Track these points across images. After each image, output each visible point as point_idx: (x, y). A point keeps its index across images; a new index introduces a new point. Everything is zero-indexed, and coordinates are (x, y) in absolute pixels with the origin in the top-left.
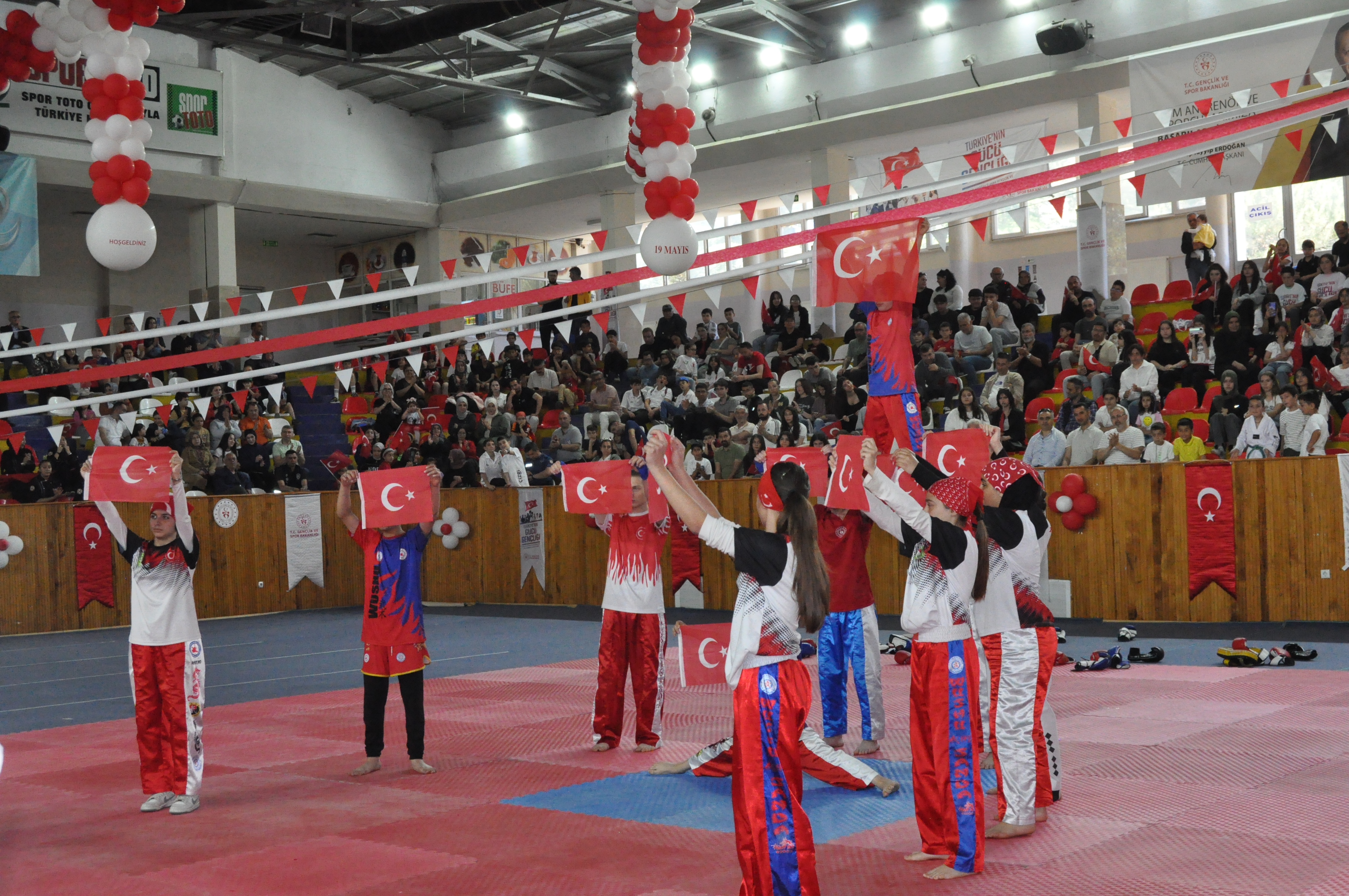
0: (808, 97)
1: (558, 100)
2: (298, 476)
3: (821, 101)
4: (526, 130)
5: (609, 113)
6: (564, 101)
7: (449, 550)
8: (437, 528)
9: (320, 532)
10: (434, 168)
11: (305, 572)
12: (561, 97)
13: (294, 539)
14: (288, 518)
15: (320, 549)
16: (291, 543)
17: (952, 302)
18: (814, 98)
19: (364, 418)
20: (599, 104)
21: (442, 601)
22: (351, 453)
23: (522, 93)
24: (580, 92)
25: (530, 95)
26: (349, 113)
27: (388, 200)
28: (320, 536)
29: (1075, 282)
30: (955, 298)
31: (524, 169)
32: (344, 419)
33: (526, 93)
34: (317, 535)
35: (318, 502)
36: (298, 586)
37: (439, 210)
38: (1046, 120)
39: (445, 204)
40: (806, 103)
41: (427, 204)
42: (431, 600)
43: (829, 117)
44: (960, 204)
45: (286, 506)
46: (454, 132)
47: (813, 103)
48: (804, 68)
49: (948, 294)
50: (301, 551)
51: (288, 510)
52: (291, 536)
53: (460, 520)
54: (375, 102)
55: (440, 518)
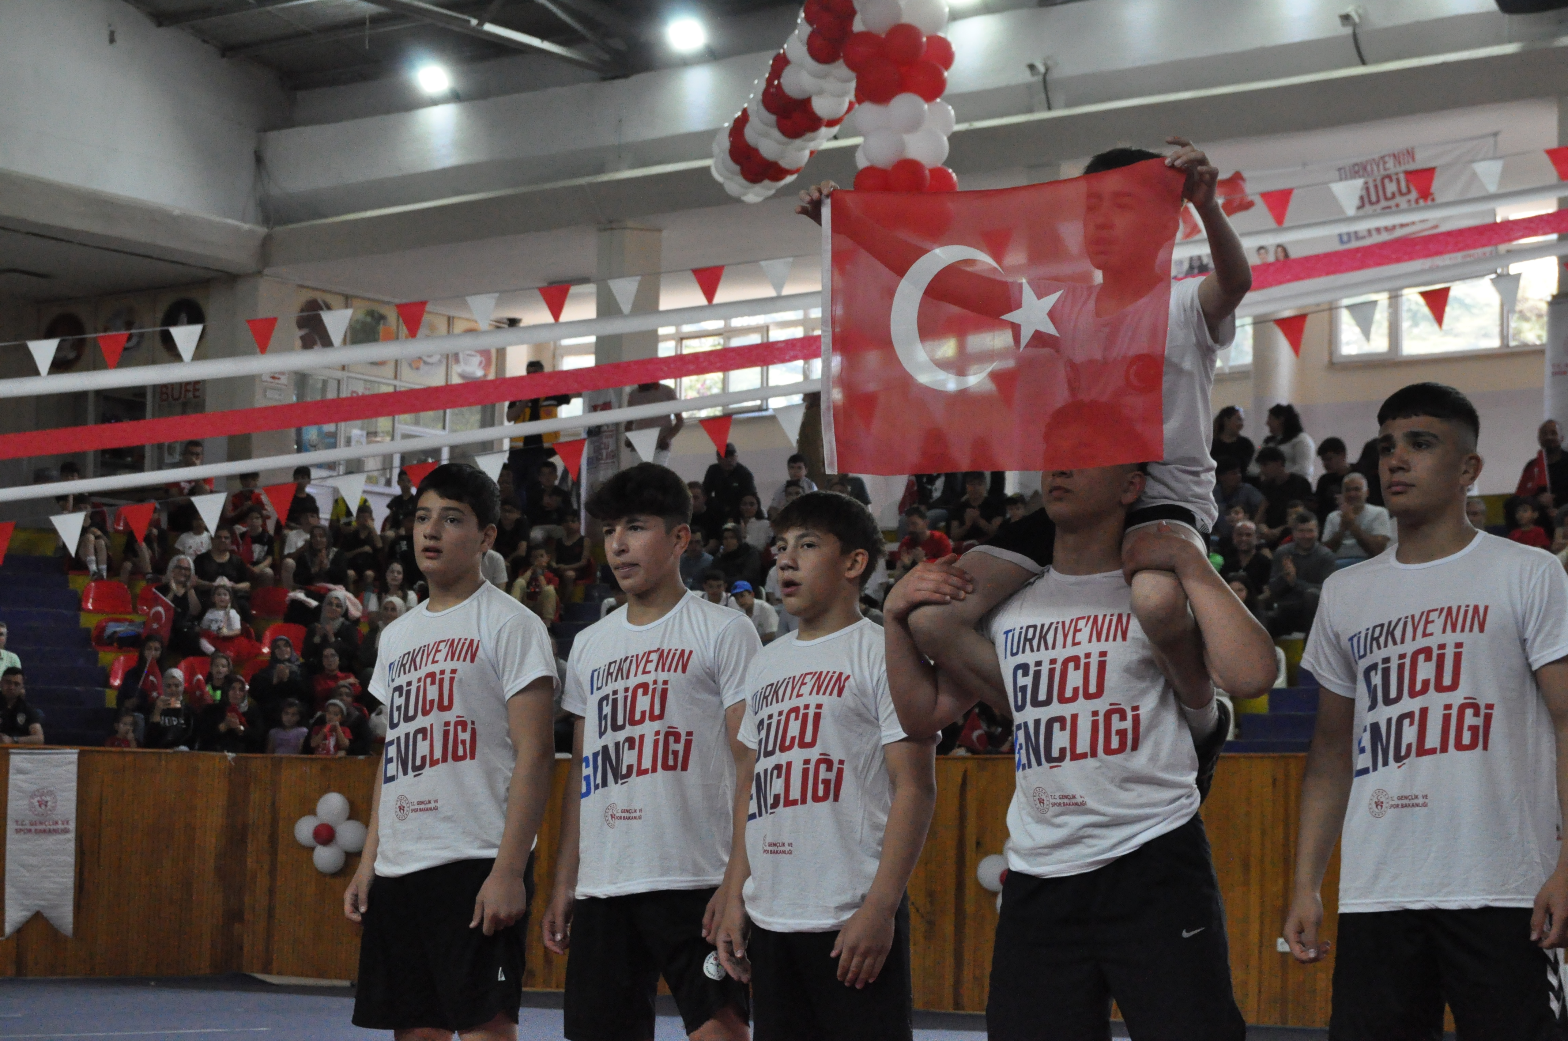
0: (1032, 67)
1: (535, 42)
2: (21, 719)
3: (1055, 75)
4: (455, 97)
5: (625, 76)
6: (546, 46)
7: (321, 875)
8: (305, 829)
9: (72, 826)
10: (259, 159)
11: (36, 904)
12: (543, 37)
13: (22, 836)
14: (12, 793)
15: (71, 859)
16: (14, 844)
17: (1294, 461)
18: (1042, 69)
19: (131, 622)
20: (606, 57)
21: (302, 974)
22: (107, 685)
23: (474, 22)
24: (575, 31)
25: (489, 27)
26: (112, 40)
27: (176, 212)
28: (72, 836)
29: (1554, 432)
30: (1298, 456)
31: (444, 172)
32: (88, 621)
33: (481, 23)
34: (66, 831)
35: (74, 768)
36: (20, 931)
37: (266, 242)
38: (1495, 134)
39: (278, 229)
40: (1026, 77)
41: (246, 227)
42: (280, 973)
43: (1069, 105)
44: (1398, 260)
45: (11, 770)
46: (300, 94)
47: (1038, 79)
48: (1023, 13)
49: (1285, 448)
50: (33, 861)
51: (14, 779)
52: (18, 831)
53: (350, 817)
54: (160, 24)
55: (313, 812)
